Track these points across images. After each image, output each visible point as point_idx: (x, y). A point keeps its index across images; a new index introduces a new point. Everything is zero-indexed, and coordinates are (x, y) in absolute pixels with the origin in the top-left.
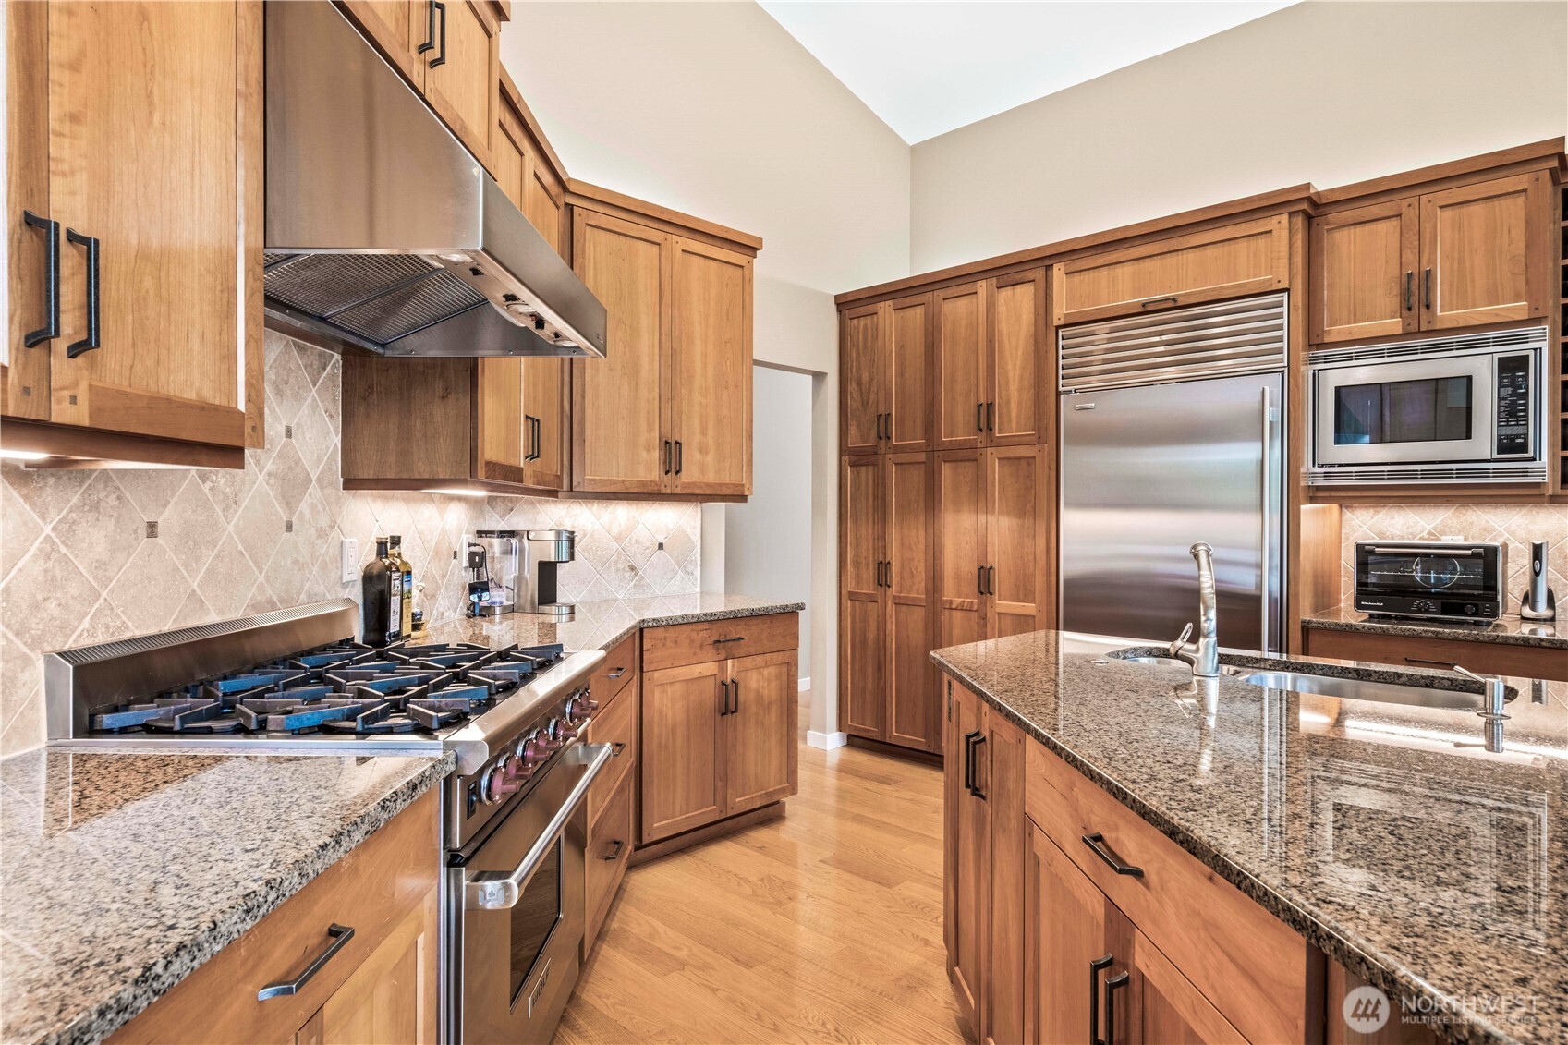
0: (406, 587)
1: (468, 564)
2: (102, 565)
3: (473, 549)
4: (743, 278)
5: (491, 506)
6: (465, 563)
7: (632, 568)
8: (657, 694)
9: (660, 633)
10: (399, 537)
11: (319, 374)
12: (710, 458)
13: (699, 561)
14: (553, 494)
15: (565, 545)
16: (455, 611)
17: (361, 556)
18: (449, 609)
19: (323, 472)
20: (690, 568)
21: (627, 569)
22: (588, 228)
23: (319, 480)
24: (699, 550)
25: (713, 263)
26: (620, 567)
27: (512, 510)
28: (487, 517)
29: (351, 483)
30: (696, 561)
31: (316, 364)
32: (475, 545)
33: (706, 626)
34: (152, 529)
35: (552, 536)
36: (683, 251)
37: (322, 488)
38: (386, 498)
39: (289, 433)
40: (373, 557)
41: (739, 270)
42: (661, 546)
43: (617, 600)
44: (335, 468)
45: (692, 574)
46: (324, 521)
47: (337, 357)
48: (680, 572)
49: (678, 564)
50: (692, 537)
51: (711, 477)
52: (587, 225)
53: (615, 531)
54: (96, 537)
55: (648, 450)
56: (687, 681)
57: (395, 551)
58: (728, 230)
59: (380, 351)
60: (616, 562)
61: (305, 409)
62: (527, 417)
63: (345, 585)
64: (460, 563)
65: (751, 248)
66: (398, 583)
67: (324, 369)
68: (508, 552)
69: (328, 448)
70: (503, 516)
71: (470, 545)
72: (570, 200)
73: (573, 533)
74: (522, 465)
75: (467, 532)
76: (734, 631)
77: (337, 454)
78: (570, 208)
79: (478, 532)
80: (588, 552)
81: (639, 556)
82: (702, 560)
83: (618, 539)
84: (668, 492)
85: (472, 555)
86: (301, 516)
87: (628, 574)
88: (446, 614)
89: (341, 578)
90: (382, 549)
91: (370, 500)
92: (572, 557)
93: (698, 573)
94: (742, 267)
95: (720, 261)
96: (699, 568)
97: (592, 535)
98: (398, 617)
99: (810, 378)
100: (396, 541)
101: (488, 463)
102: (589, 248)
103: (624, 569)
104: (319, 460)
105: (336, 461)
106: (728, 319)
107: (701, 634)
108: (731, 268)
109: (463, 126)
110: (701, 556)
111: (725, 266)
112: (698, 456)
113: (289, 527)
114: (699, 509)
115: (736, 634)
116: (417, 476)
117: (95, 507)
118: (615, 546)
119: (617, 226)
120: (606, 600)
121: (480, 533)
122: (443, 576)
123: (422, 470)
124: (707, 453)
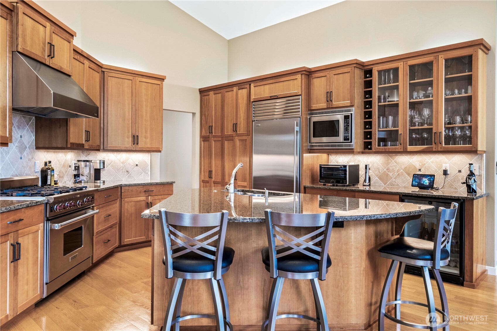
0: (52, 174)
1: (74, 169)
3: (76, 165)
4: (160, 88)
5: (83, 153)
6: (73, 169)
7: (127, 171)
8: (126, 205)
9: (127, 188)
10: (51, 161)
11: (29, 123)
12: (148, 140)
13: (150, 170)
14: (98, 150)
15: (102, 164)
16: (70, 182)
17: (40, 166)
18: (68, 181)
19: (30, 145)
20: (147, 172)
21: (126, 172)
22: (109, 77)
23: (28, 147)
24: (150, 167)
25: (149, 84)
26: (123, 171)
27: (89, 154)
28: (81, 157)
29: (38, 148)
30: (149, 170)
31: (28, 120)
32: (76, 164)
33: (142, 187)
35: (98, 162)
36: (139, 81)
37: (30, 149)
38: (48, 152)
39: (21, 137)
40: (43, 166)
41: (159, 86)
42: (137, 165)
43: (122, 180)
44: (33, 144)
45: (147, 173)
46: (30, 157)
47: (34, 118)
48: (143, 173)
49: (143, 170)
50: (147, 163)
51: (149, 145)
52: (109, 76)
53: (122, 160)
55: (128, 138)
56: (136, 201)
57: (50, 165)
58: (154, 74)
59: (44, 117)
60: (122, 170)
61: (25, 131)
62: (86, 131)
63: (36, 172)
64: (72, 169)
65: (162, 79)
66: (50, 172)
67: (30, 121)
68: (86, 166)
69: (31, 140)
70: (86, 156)
71: (75, 164)
72: (103, 70)
73: (104, 161)
74: (84, 143)
75: (74, 160)
76: (151, 188)
77: (34, 141)
78: (104, 72)
79: (78, 160)
80: (113, 167)
81: (130, 168)
82: (151, 169)
83: (123, 163)
84: (134, 149)
85: (75, 167)
86: (24, 156)
87: (126, 173)
88: (67, 182)
89: (35, 171)
90: (46, 164)
91: (43, 152)
92: (104, 167)
93: (149, 173)
94: (159, 85)
95: (152, 83)
96: (150, 172)
97: (114, 162)
98: (50, 181)
99: (192, 114)
100: (50, 162)
101: (71, 143)
102: (109, 83)
104: (29, 143)
105: (33, 143)
106: (154, 100)
107: (140, 189)
108: (156, 85)
109: (61, 68)
110: (151, 168)
111: (154, 85)
112: (144, 139)
113: (21, 158)
114: (150, 155)
115: (152, 189)
116: (53, 146)
118: (122, 165)
119: (118, 76)
120: (119, 180)
121: (78, 161)
122: (66, 172)
123: (54, 145)
124: (147, 138)
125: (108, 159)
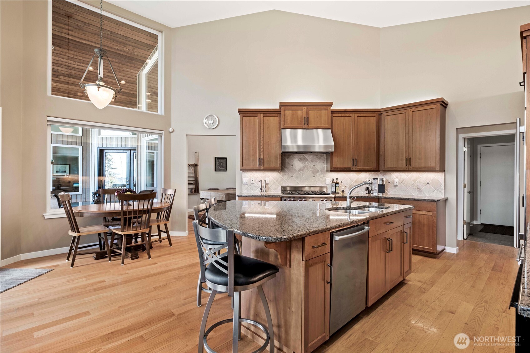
0: (337, 186)
2: (286, 179)
4: (436, 110)
7: (418, 188)
10: (337, 178)
11: (321, 158)
19: (322, 170)
21: (416, 188)
23: (320, 171)
24: (443, 185)
25: (423, 111)
26: (414, 188)
30: (442, 188)
31: (320, 157)
34: (292, 176)
36: (412, 111)
37: (321, 172)
38: (338, 173)
39: (314, 166)
42: (428, 183)
43: (413, 195)
45: (441, 191)
46: (322, 176)
47: (325, 155)
48: (436, 191)
49: (435, 189)
50: (441, 181)
51: (424, 165)
52: (386, 116)
53: (413, 179)
54: (286, 177)
60: (413, 187)
61: (317, 162)
62: (353, 159)
63: (327, 184)
66: (334, 185)
72: (380, 113)
74: (351, 167)
81: (420, 185)
83: (414, 181)
86: (316, 175)
87: (417, 190)
90: (333, 180)
93: (443, 191)
95: (426, 109)
96: (443, 190)
97: (406, 180)
98: (334, 190)
102: (387, 121)
103: (415, 188)
104: (321, 168)
106: (429, 124)
110: (444, 187)
111: (428, 110)
112: (418, 161)
113: (314, 176)
117: (286, 174)
118: (413, 183)
125: (401, 178)
